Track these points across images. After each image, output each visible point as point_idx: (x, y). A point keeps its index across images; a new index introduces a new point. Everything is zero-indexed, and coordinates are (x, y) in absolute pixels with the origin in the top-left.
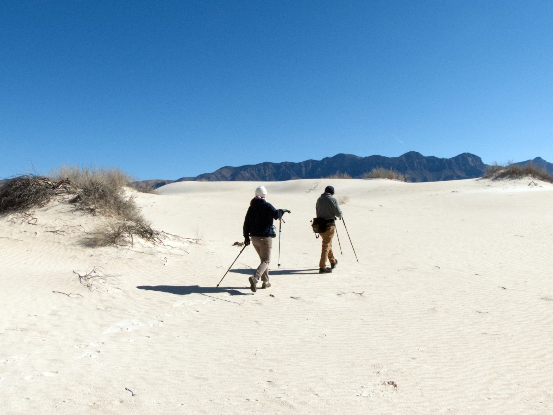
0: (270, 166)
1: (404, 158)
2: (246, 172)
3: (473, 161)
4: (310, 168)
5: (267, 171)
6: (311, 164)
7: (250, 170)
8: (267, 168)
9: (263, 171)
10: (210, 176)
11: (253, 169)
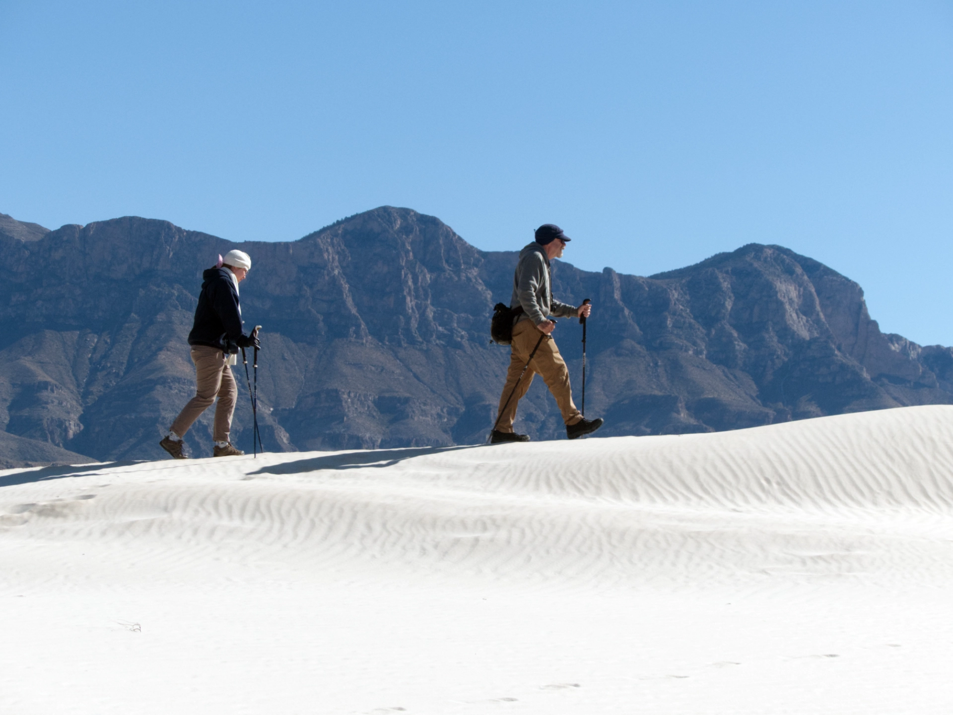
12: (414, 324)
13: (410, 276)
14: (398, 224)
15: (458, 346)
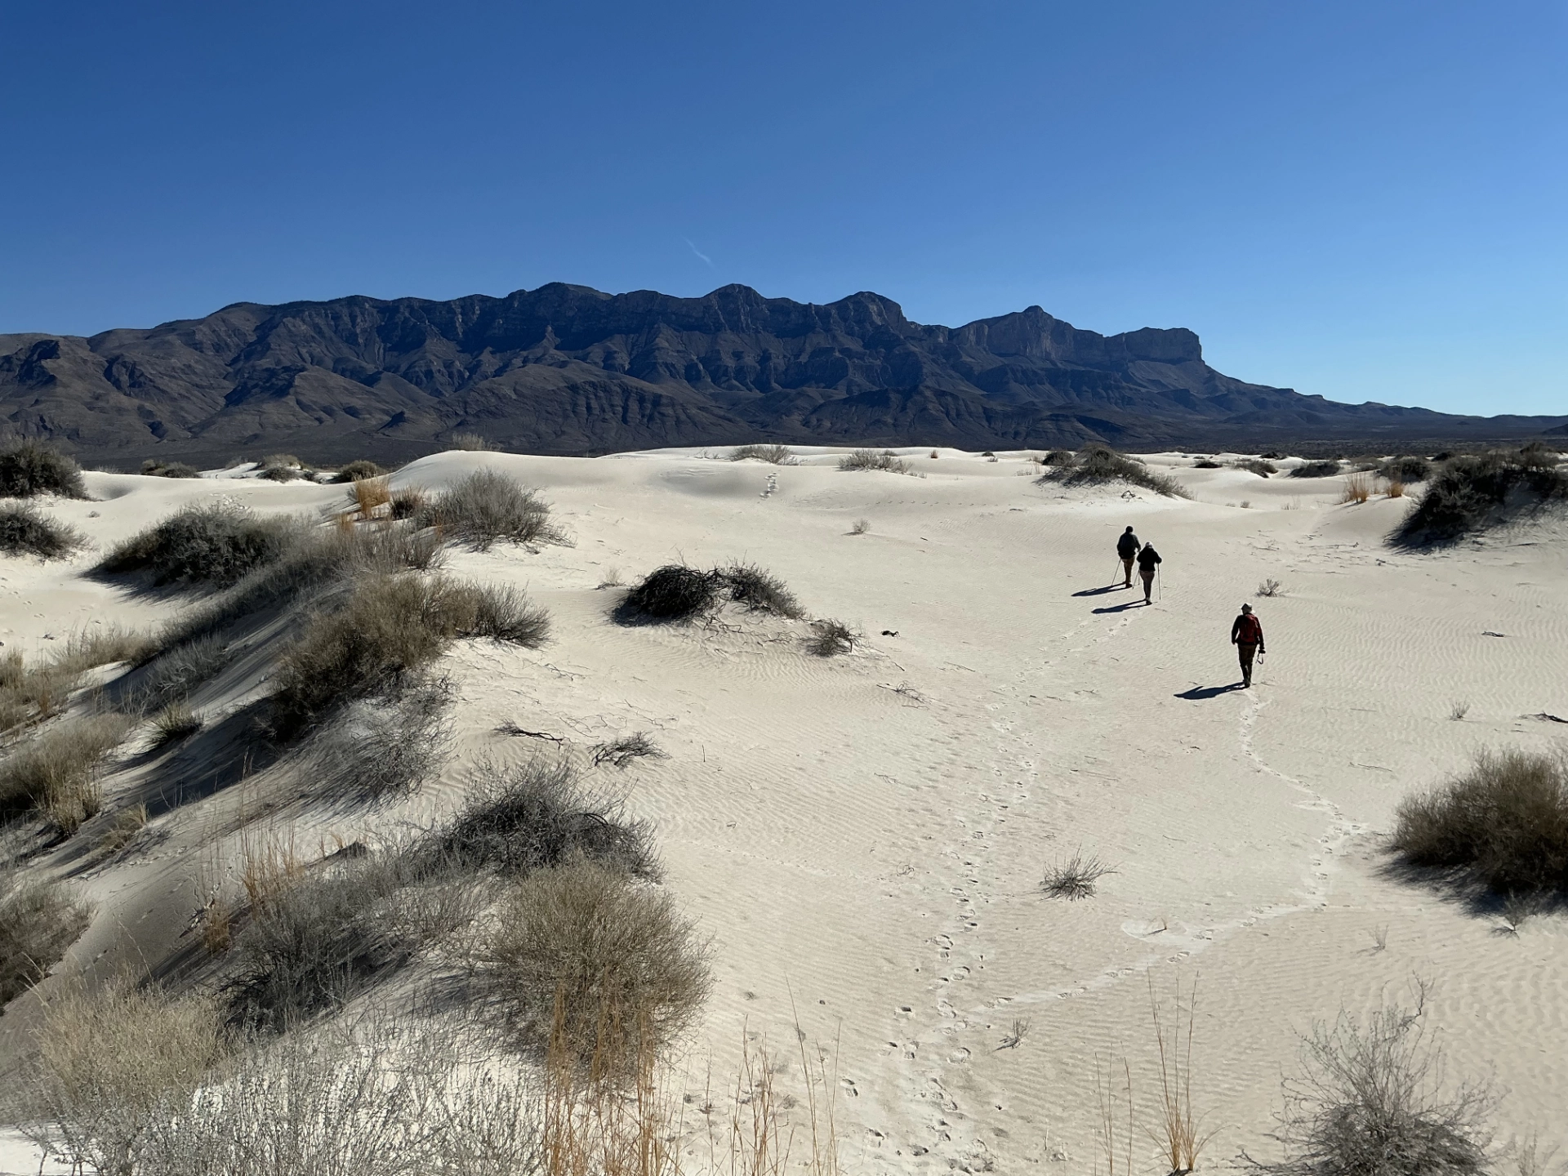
0: (367, 306)
1: (714, 302)
2: (298, 322)
3: (880, 314)
4: (475, 317)
5: (359, 320)
6: (477, 308)
7: (310, 316)
8: (358, 313)
9: (347, 319)
10: (194, 328)
11: (318, 315)
14: (737, 291)
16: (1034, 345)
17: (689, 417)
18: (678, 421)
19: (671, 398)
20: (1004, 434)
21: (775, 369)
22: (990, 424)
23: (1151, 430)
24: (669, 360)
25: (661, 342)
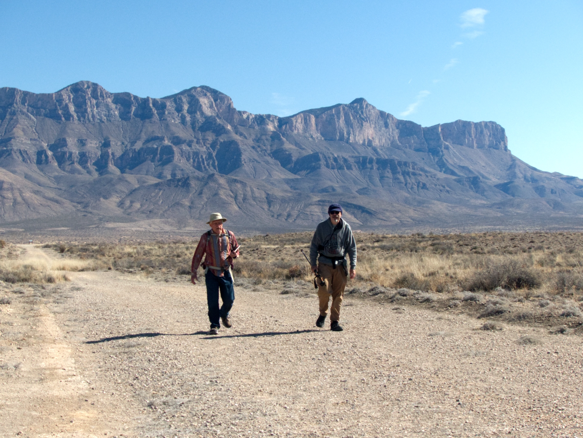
1: (66, 96)
12: (90, 116)
13: (89, 102)
14: (86, 86)
15: (103, 122)
16: (357, 134)
17: (24, 200)
18: (15, 202)
19: (11, 184)
20: (279, 215)
21: (113, 154)
22: (270, 207)
23: (399, 214)
24: (23, 147)
25: (18, 131)
